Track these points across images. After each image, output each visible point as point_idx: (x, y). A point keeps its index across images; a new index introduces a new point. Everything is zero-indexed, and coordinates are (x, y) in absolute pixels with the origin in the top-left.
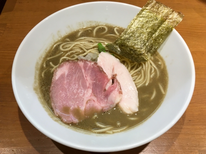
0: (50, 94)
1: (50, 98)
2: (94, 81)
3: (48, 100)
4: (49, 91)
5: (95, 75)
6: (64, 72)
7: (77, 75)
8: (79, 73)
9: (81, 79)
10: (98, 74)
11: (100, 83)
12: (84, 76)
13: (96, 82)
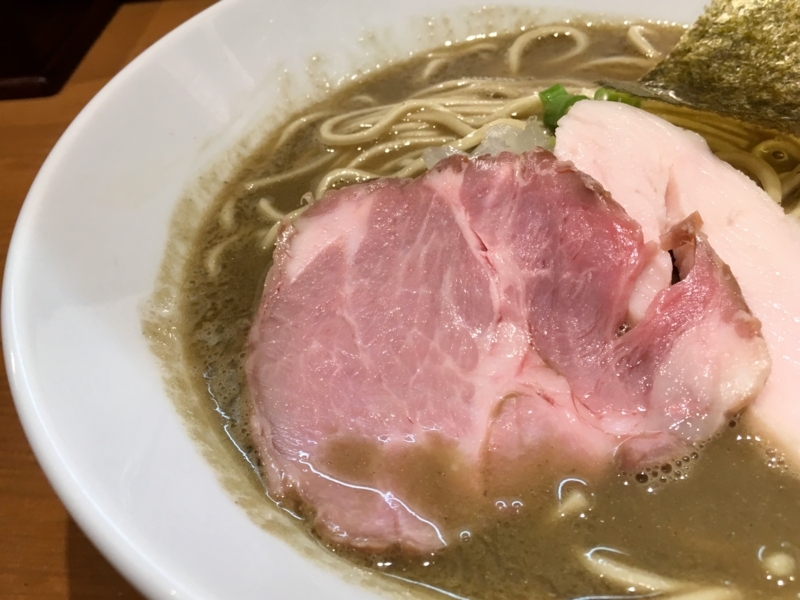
0: (248, 364)
1: (242, 386)
2: (544, 272)
3: (232, 401)
4: (239, 349)
5: (549, 229)
6: (341, 238)
7: (424, 251)
8: (433, 237)
9: (450, 268)
10: (565, 220)
11: (586, 275)
12: (472, 242)
13: (557, 276)
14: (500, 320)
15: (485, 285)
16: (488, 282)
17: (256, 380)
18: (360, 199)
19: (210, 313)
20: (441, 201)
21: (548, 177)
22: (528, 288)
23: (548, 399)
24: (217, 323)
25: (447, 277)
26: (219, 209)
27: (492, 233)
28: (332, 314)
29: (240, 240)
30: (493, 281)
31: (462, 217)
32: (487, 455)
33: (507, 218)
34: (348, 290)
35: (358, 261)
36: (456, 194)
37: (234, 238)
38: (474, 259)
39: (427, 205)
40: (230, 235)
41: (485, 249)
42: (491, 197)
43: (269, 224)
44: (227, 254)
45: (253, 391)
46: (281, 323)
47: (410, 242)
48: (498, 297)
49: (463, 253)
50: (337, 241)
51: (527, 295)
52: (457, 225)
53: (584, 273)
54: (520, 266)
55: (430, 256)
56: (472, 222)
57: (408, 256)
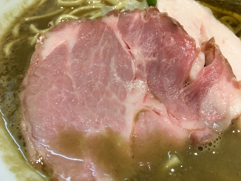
0: (21, 96)
1: (18, 106)
2: (155, 59)
3: (13, 113)
4: (17, 88)
5: (157, 41)
6: (66, 41)
7: (102, 48)
8: (106, 42)
9: (114, 56)
10: (164, 37)
11: (172, 61)
12: (124, 45)
13: (159, 61)
14: (135, 79)
15: (129, 64)
16: (131, 62)
17: (25, 103)
18: (75, 26)
19: (5, 72)
20: (109, 28)
21: (156, 19)
22: (147, 65)
23: (157, 113)
24: (8, 76)
25: (113, 59)
26: (12, 28)
27: (132, 41)
28: (62, 74)
29: (21, 41)
30: (133, 62)
31: (118, 35)
32: (133, 139)
33: (138, 36)
34: (69, 64)
35: (74, 52)
36: (116, 25)
37: (18, 40)
38: (125, 52)
39: (103, 30)
40: (16, 38)
41: (129, 48)
42: (131, 26)
43: (34, 34)
44: (14, 47)
45: (23, 109)
46: (38, 77)
47: (96, 44)
48: (135, 69)
49: (120, 49)
50: (64, 42)
51: (147, 68)
52: (116, 38)
53: (171, 60)
54: (144, 56)
55: (105, 51)
56: (123, 37)
57: (95, 51)
